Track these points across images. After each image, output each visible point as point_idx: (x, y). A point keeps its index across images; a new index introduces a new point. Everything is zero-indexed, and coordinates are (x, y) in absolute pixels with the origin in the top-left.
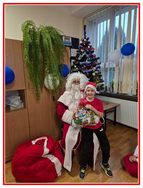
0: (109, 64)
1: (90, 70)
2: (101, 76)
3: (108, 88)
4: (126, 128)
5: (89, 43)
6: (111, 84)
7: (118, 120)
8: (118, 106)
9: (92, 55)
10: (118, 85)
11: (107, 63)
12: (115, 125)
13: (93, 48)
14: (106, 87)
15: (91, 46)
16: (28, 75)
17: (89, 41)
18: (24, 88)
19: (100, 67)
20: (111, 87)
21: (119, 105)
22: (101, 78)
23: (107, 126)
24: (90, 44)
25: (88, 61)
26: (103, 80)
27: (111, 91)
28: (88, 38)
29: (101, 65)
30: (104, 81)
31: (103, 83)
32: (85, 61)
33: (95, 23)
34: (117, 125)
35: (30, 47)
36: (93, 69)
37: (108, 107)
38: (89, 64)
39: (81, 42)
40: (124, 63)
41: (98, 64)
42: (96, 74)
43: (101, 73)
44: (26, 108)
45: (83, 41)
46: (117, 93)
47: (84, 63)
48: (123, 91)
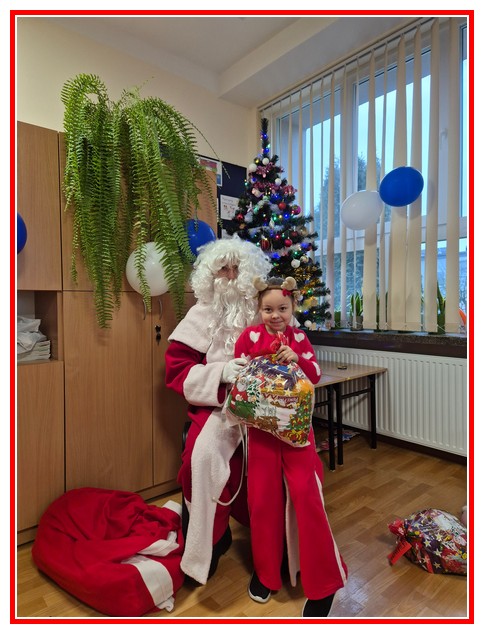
0: (345, 241)
1: (282, 253)
2: (319, 273)
3: (342, 318)
4: (412, 456)
5: (278, 170)
6: (355, 303)
7: (384, 427)
8: (381, 377)
9: (288, 207)
10: (378, 305)
11: (336, 239)
12: (374, 446)
13: (292, 188)
14: (338, 315)
15: (284, 182)
16: (71, 241)
17: (277, 164)
18: (55, 287)
19: (315, 248)
20: (354, 314)
21: (384, 372)
22: (321, 280)
23: (344, 449)
24: (282, 176)
25: (276, 223)
26: (327, 286)
27: (355, 326)
28: (275, 159)
29: (317, 243)
30: (329, 292)
31: (328, 297)
32: (268, 225)
33: (295, 126)
34: (380, 447)
35: (86, 152)
36: (292, 247)
37: (348, 375)
38: (280, 233)
39: (252, 167)
40: (391, 233)
41: (310, 237)
42: (303, 264)
43: (318, 264)
44: (57, 359)
45: (258, 164)
46: (375, 331)
47: (261, 230)
48: (393, 324)
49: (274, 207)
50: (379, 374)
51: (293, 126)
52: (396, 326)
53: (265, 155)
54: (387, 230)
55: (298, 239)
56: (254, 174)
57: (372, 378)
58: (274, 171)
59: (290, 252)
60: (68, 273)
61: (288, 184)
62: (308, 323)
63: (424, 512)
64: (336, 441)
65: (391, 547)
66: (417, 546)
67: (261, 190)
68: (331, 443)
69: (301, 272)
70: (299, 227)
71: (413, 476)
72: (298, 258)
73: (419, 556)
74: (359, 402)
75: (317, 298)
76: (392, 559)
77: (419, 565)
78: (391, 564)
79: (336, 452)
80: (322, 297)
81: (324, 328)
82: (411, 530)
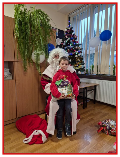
0: (90, 50)
1: (73, 53)
2: (82, 59)
3: (88, 71)
4: (105, 106)
5: (73, 31)
6: (92, 67)
7: (98, 99)
9: (75, 41)
10: (98, 68)
11: (87, 50)
12: (95, 103)
13: (76, 36)
14: (87, 70)
15: (74, 34)
16: (17, 48)
17: (73, 29)
18: (13, 60)
19: (82, 52)
20: (91, 70)
21: (98, 85)
22: (83, 61)
23: (87, 104)
24: (74, 33)
25: (72, 45)
26: (84, 62)
27: (91, 73)
28: (72, 28)
29: (82, 51)
30: (85, 64)
31: (85, 65)
32: (69, 46)
33: (78, 20)
34: (96, 104)
35: (20, 24)
36: (76, 52)
37: (89, 85)
38: (72, 48)
39: (66, 30)
40: (102, 49)
41: (80, 49)
42: (78, 57)
43: (82, 57)
44: (14, 79)
45: (67, 29)
46: (96, 74)
47: (68, 47)
48: (101, 72)
49: (71, 41)
50: (97, 85)
51: (77, 19)
52: (102, 73)
53: (69, 27)
54: (101, 48)
55: (77, 50)
56: (66, 32)
57: (95, 86)
58: (72, 31)
59: (75, 53)
60: (16, 56)
61: (75, 35)
62: (79, 72)
63: (107, 120)
64: (85, 102)
65: (98, 128)
66: (105, 128)
67: (68, 36)
68: (84, 102)
69: (78, 59)
70: (78, 47)
71: (105, 111)
72: (77, 55)
73: (105, 131)
74: (92, 92)
75: (82, 66)
76: (98, 131)
77: (105, 133)
78: (98, 132)
79: (85, 105)
80: (83, 65)
81: (83, 73)
82: (103, 124)
